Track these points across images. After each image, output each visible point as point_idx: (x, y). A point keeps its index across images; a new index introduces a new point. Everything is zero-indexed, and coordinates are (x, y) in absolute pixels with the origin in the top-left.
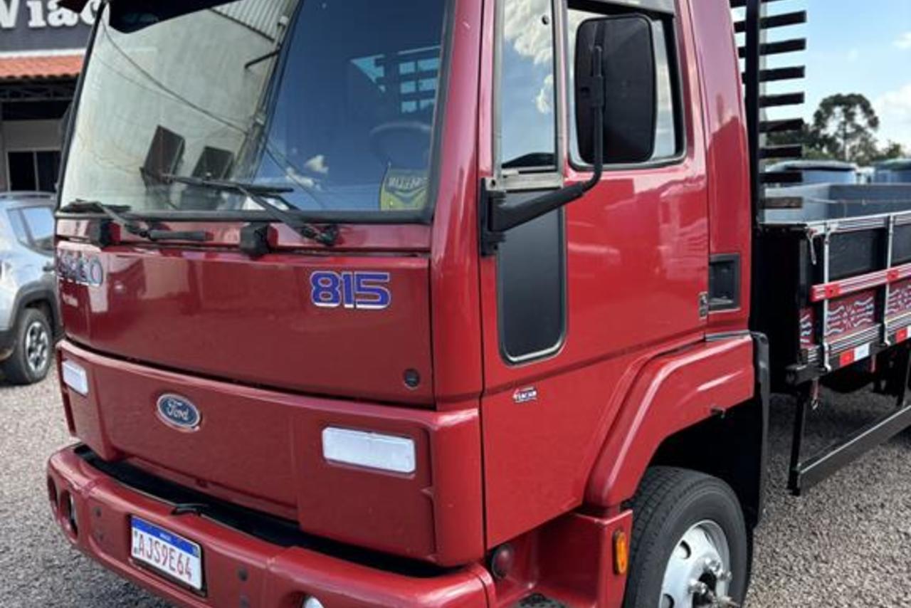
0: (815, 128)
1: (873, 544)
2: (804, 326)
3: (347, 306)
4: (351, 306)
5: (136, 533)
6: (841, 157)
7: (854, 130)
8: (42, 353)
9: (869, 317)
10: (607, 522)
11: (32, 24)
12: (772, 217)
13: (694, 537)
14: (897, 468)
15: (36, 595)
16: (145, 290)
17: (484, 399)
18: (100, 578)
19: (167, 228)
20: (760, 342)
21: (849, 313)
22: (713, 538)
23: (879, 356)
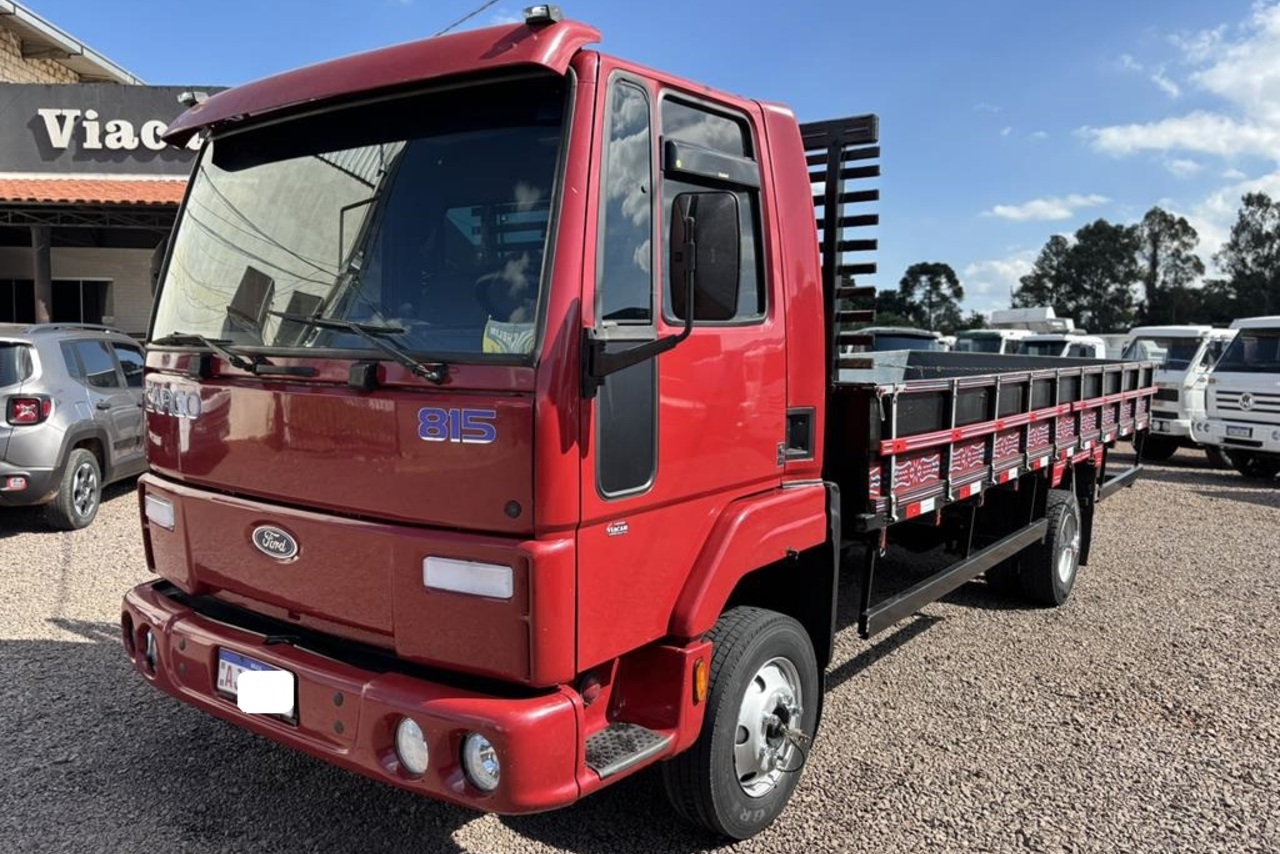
0: (901, 296)
1: (938, 692)
2: (873, 479)
3: (453, 440)
4: (458, 440)
5: (224, 664)
6: (926, 325)
7: (938, 299)
8: (90, 497)
9: (935, 473)
10: (688, 652)
11: (86, 145)
12: (846, 376)
13: (768, 672)
14: (964, 624)
15: (97, 740)
16: (228, 433)
17: (580, 531)
18: (165, 724)
19: (271, 364)
20: (832, 490)
21: (916, 469)
22: (787, 678)
23: (944, 510)
